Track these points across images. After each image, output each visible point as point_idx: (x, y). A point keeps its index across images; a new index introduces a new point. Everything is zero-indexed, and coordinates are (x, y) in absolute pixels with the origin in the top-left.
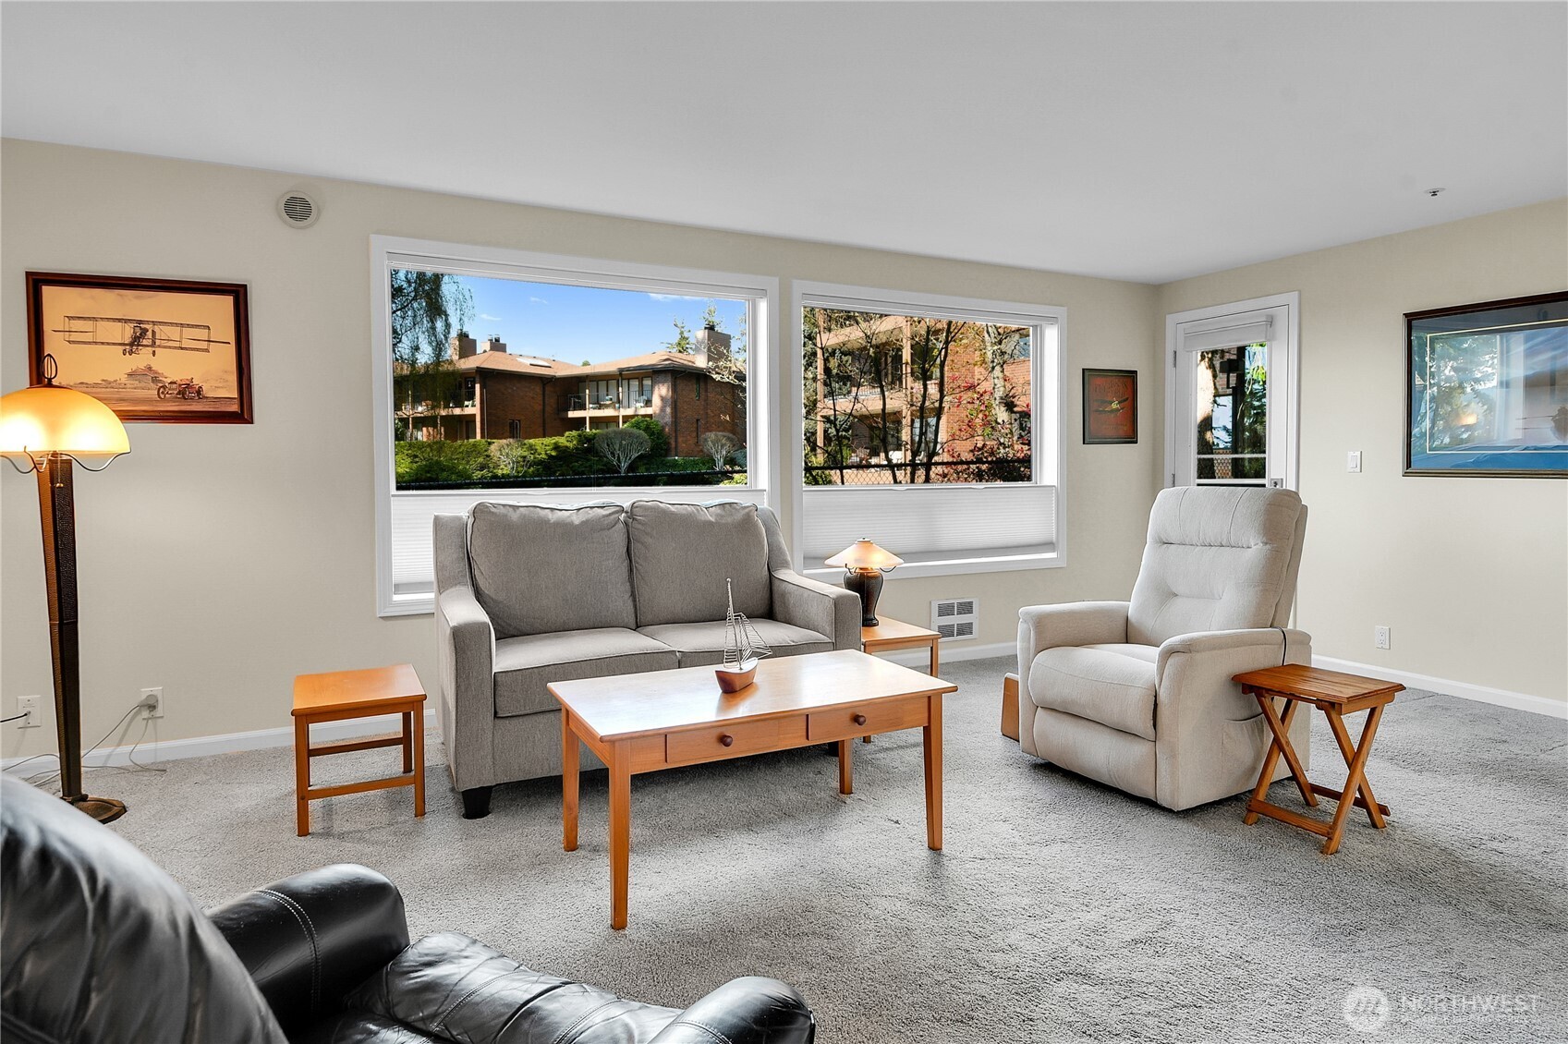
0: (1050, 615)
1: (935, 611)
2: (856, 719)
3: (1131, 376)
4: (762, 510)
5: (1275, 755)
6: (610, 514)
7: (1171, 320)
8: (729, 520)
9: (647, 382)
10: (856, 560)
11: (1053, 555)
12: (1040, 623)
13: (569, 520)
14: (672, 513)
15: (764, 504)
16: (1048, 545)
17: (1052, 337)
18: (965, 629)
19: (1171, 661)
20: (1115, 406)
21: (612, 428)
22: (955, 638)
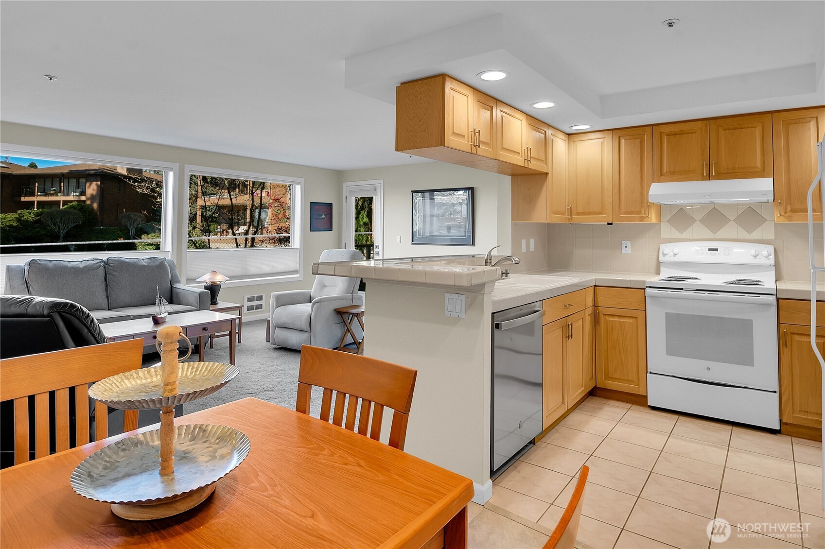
0: (281, 295)
1: (246, 300)
2: (204, 329)
3: (330, 205)
4: (168, 260)
5: (347, 333)
6: (97, 263)
7: (345, 185)
8: (153, 264)
9: (83, 180)
10: (209, 279)
11: (297, 276)
12: (278, 298)
13: (77, 266)
14: (127, 262)
15: (169, 257)
16: (295, 272)
17: (298, 189)
18: (259, 307)
19: (315, 306)
20: (323, 216)
21: (54, 208)
22: (255, 311)
